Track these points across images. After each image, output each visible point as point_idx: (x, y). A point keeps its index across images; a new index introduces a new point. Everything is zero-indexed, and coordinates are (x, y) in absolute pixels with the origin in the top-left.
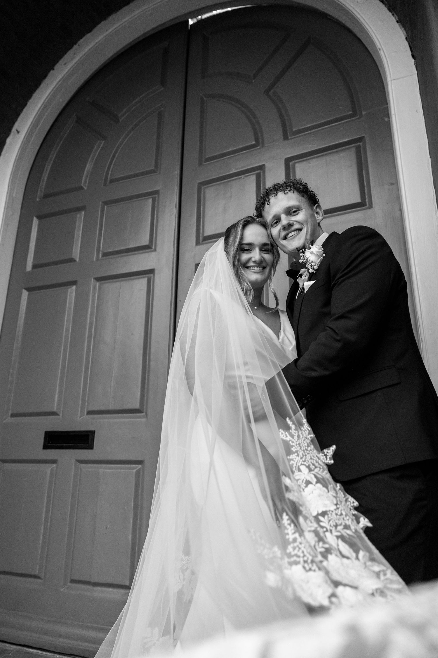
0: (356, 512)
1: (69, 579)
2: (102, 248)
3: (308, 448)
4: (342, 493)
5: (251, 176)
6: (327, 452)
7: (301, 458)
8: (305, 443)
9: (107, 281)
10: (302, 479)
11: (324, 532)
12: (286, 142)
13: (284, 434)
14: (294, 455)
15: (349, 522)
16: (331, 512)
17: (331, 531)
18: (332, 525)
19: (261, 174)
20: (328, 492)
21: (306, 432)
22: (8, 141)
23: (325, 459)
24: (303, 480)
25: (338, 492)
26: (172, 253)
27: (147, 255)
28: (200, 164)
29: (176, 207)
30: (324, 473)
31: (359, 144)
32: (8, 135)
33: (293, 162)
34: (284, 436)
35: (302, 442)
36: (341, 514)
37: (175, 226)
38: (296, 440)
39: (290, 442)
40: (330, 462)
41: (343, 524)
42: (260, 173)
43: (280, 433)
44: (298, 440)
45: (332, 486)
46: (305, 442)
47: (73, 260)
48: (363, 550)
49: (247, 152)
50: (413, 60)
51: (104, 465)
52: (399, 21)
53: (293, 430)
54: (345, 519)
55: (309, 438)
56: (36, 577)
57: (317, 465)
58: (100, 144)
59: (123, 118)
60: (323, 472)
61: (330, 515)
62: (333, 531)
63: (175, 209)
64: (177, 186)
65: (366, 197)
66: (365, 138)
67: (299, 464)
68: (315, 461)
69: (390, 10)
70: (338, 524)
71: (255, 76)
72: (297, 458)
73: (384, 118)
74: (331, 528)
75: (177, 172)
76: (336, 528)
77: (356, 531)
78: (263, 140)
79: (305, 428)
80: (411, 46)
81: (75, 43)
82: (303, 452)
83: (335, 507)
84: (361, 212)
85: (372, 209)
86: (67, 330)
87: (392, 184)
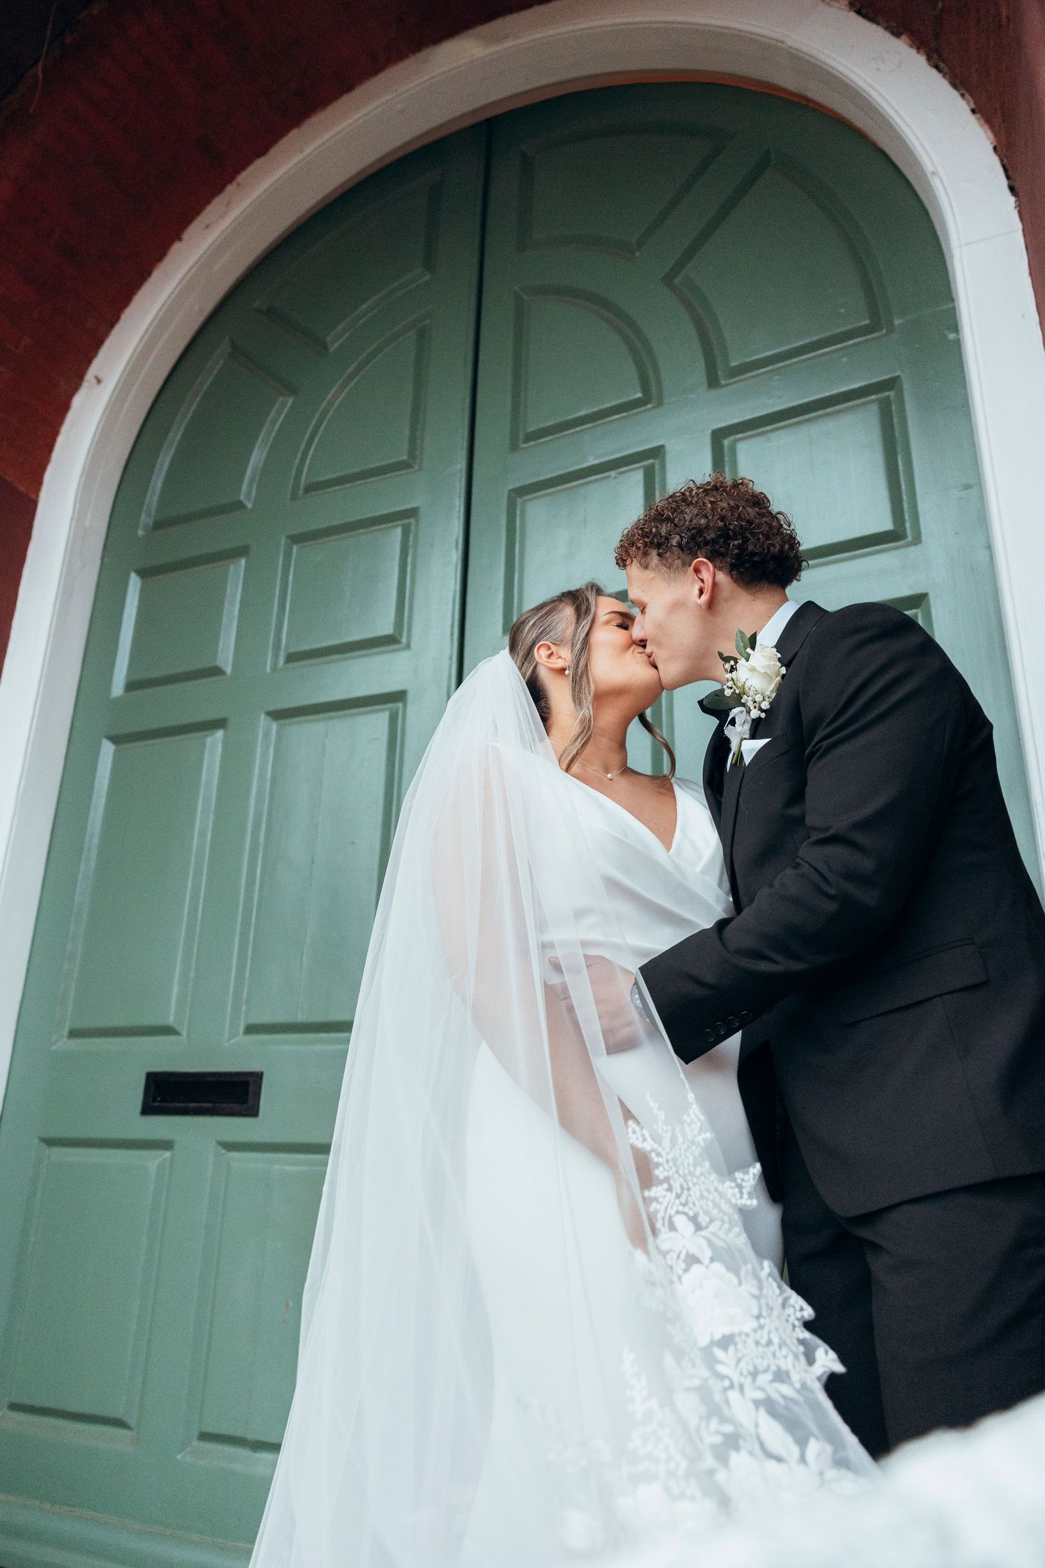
0: (807, 1335)
1: (196, 1433)
2: (287, 642)
3: (695, 1169)
4: (775, 1285)
5: (632, 473)
6: (743, 1180)
7: (678, 1196)
8: (688, 1158)
9: (296, 719)
10: (677, 1252)
11: (725, 1390)
12: (714, 393)
13: (639, 1134)
14: (660, 1188)
15: (787, 1364)
16: (743, 1337)
17: (741, 1387)
18: (745, 1372)
19: (657, 467)
20: (740, 1283)
21: (693, 1125)
22: (77, 401)
23: (738, 1195)
24: (680, 1253)
25: (765, 1284)
26: (447, 652)
27: (387, 657)
28: (514, 447)
29: (457, 547)
30: (732, 1235)
31: (887, 394)
32: (75, 388)
33: (732, 438)
34: (637, 1139)
35: (680, 1156)
36: (769, 1343)
37: (455, 591)
38: (668, 1150)
39: (653, 1155)
40: (749, 1202)
41: (773, 1368)
42: (653, 466)
43: (630, 1130)
44: (671, 1150)
45: (749, 1267)
46: (688, 1154)
47: (217, 671)
48: (817, 1439)
49: (624, 417)
50: (1013, 199)
51: (283, 1156)
52: (977, 110)
53: (660, 1123)
54: (778, 1354)
55: (699, 1144)
56: (119, 1423)
57: (715, 1212)
58: (283, 405)
59: (336, 345)
60: (729, 1230)
61: (740, 1346)
62: (747, 1388)
63: (454, 551)
64: (460, 497)
65: (907, 517)
66: (901, 381)
67: (673, 1212)
68: (710, 1204)
69: (954, 86)
70: (760, 1368)
71: (641, 243)
72: (669, 1194)
73: (946, 332)
74: (742, 1380)
75: (462, 465)
76: (754, 1380)
77: (804, 1386)
78: (660, 392)
79: (692, 1116)
80: (1008, 166)
81: (230, 179)
82: (681, 1180)
83: (754, 1324)
84: (893, 552)
85: (920, 545)
86: (203, 834)
87: (967, 487)
